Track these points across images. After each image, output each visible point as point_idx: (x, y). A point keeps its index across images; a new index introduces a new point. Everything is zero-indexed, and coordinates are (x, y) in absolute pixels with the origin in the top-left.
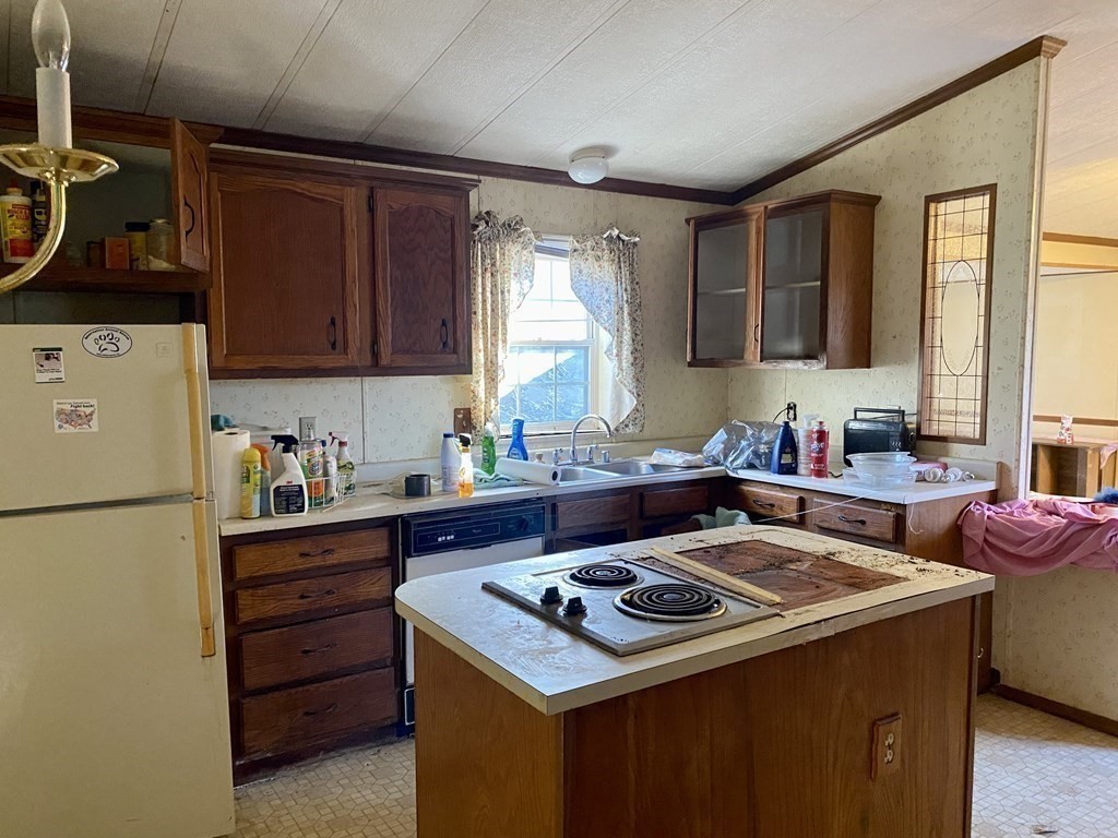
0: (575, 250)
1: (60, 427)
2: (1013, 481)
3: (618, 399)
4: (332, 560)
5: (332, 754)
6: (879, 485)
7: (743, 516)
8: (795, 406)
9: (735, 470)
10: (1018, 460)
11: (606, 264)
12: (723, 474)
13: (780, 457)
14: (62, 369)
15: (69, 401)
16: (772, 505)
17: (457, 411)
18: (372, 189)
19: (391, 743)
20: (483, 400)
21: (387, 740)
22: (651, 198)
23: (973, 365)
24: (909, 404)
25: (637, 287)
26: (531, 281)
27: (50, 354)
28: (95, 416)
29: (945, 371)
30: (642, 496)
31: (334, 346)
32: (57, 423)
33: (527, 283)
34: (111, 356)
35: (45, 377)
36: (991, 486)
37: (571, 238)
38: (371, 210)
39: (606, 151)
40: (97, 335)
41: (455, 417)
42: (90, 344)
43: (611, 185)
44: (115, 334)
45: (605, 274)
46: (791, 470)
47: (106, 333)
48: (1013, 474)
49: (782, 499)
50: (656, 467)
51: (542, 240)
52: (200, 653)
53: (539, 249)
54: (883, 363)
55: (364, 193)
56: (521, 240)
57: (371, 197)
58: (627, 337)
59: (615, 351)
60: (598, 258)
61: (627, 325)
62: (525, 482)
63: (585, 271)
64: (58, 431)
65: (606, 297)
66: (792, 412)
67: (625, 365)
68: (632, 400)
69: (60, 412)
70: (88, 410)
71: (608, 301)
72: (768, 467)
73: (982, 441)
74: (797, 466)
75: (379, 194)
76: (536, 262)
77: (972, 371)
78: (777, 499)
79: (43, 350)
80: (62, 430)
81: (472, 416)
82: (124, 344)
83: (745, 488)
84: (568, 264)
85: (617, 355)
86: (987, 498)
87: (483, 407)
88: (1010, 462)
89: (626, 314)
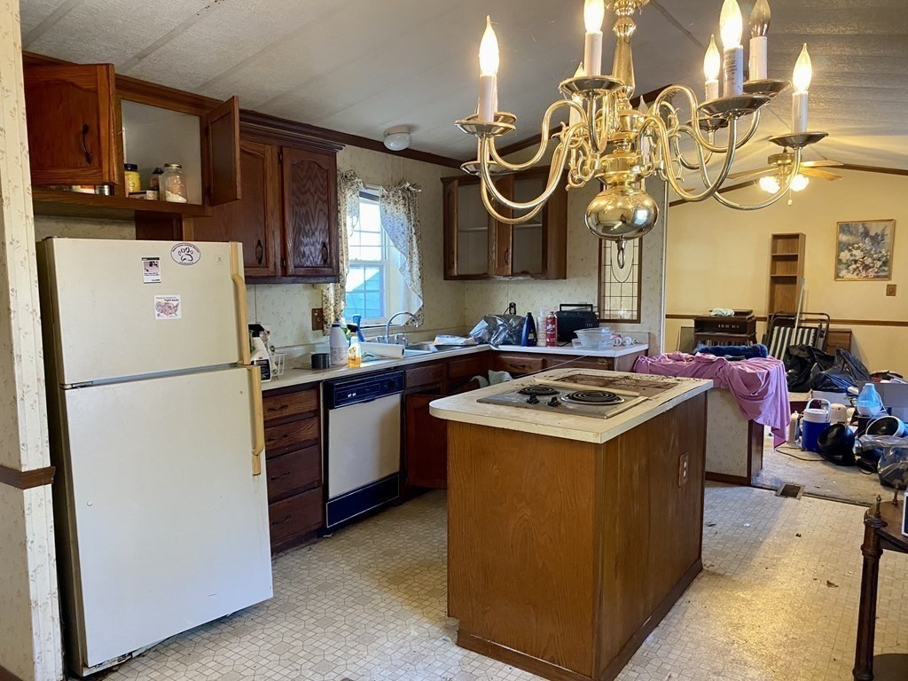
0: (383, 196)
1: (159, 315)
2: (658, 343)
3: (408, 301)
4: (286, 412)
5: (280, 554)
6: (595, 348)
7: (507, 375)
8: (515, 305)
9: (496, 346)
10: (660, 331)
11: (401, 207)
12: (488, 349)
13: (527, 336)
14: (160, 272)
15: (163, 296)
16: (524, 366)
17: (314, 310)
18: (281, 148)
19: (315, 543)
20: (333, 302)
21: (312, 541)
22: (422, 162)
23: (631, 276)
24: (592, 300)
25: (418, 224)
26: (358, 217)
27: (152, 262)
28: (179, 307)
29: (613, 280)
30: (448, 365)
31: (260, 262)
32: (157, 312)
33: (355, 218)
34: (188, 264)
35: (149, 279)
36: (646, 347)
37: (381, 188)
38: (281, 162)
39: (410, 129)
40: (179, 249)
41: (313, 315)
42: (175, 254)
43: (408, 153)
44: (191, 249)
45: (399, 213)
46: (533, 343)
47: (185, 247)
48: (657, 339)
49: (530, 362)
50: (439, 347)
51: (367, 188)
52: (252, 472)
53: (362, 194)
54: (575, 276)
55: (276, 150)
56: (353, 187)
57: (281, 153)
58: (416, 259)
59: (408, 268)
60: (395, 203)
61: (415, 250)
62: (382, 358)
63: (388, 211)
64: (157, 318)
65: (402, 230)
66: (513, 309)
67: (416, 278)
68: (419, 302)
69: (159, 304)
70: (175, 303)
71: (403, 233)
72: (518, 343)
73: (638, 321)
74: (537, 340)
75: (285, 151)
76: (361, 204)
77: (630, 279)
78: (527, 362)
79: (148, 259)
80: (160, 318)
81: (325, 314)
82: (195, 255)
83: (503, 357)
84: (378, 207)
85: (410, 271)
86: (644, 353)
87: (332, 307)
88: (654, 331)
89: (414, 242)
